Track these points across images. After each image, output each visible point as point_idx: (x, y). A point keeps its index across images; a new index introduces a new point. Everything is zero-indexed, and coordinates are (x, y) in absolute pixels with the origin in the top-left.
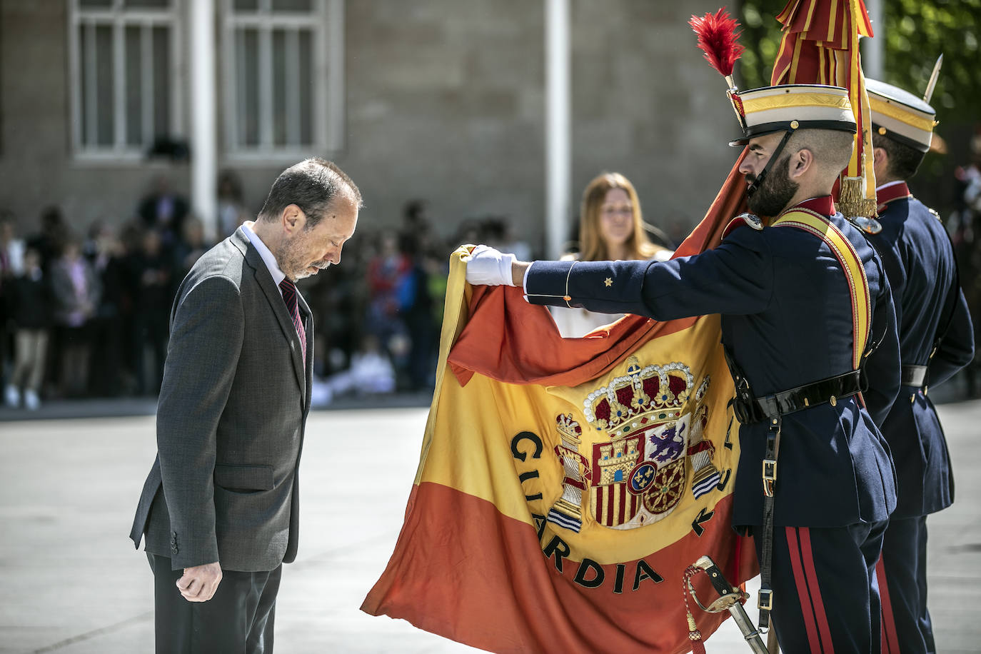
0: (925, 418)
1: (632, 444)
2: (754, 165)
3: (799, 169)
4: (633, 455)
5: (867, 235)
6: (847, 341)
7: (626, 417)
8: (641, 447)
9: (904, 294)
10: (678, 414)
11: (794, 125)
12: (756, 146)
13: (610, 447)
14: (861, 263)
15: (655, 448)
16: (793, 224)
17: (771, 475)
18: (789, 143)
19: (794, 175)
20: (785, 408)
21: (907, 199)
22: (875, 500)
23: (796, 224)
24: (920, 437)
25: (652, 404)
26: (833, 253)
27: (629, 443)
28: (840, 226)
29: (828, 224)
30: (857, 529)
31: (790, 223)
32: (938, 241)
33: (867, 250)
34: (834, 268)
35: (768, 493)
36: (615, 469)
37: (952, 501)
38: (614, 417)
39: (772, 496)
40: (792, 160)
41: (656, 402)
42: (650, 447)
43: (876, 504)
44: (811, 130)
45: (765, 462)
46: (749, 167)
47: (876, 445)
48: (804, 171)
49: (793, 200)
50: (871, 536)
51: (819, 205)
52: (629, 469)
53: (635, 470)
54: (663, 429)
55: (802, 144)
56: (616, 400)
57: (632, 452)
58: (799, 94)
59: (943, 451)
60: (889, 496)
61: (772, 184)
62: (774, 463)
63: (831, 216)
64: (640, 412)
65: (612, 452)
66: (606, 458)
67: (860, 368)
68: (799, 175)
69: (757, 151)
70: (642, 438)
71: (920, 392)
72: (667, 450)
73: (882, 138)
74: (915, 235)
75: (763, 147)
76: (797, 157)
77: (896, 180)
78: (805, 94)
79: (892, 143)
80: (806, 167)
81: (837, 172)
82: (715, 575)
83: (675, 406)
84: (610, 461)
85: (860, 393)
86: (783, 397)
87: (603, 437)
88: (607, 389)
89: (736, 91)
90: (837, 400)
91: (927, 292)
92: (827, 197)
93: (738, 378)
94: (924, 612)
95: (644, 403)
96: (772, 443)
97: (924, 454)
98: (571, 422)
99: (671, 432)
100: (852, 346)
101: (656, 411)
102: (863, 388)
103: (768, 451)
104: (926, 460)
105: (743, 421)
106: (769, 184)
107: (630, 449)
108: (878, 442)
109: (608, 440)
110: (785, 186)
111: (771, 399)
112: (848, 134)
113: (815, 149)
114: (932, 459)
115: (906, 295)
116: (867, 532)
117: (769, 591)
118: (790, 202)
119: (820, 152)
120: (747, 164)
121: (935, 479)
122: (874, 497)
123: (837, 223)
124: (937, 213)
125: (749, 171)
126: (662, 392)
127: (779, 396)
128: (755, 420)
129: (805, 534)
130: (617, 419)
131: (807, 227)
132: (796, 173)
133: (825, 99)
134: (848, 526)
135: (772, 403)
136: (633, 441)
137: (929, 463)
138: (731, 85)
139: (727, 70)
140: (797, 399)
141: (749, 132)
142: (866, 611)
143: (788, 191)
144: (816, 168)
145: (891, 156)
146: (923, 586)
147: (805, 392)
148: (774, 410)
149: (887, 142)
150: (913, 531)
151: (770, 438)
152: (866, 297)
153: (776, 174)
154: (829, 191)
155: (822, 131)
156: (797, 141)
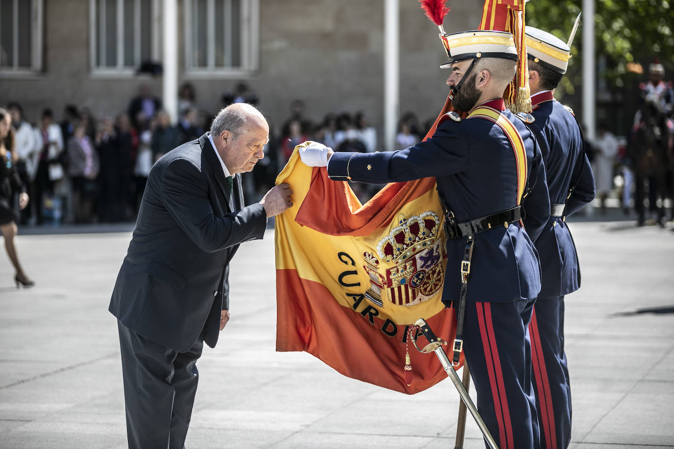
0: (562, 236)
1: (409, 264)
2: (455, 80)
3: (481, 82)
4: (411, 270)
5: (526, 123)
6: (515, 187)
7: (403, 251)
8: (414, 264)
9: (548, 159)
10: (433, 241)
11: (478, 55)
12: (456, 68)
14: (522, 141)
15: (423, 263)
16: (480, 116)
17: (467, 270)
18: (475, 66)
19: (479, 86)
20: (476, 230)
21: (552, 101)
22: (530, 286)
23: (482, 116)
24: (559, 248)
25: (417, 239)
27: (407, 264)
28: (509, 116)
31: (478, 116)
32: (570, 127)
33: (526, 132)
34: (506, 142)
35: (464, 281)
36: (400, 279)
37: (579, 287)
39: (466, 282)
40: (477, 77)
41: (419, 237)
42: (419, 263)
43: (530, 288)
44: (489, 58)
45: (463, 262)
46: (452, 81)
47: (531, 252)
48: (484, 84)
49: (479, 101)
50: (527, 307)
51: (495, 104)
52: (409, 277)
53: (413, 276)
54: (426, 251)
55: (484, 67)
57: (410, 268)
58: (482, 36)
59: (574, 256)
61: (466, 91)
62: (469, 263)
63: (502, 111)
64: (411, 245)
65: (398, 271)
66: (394, 274)
67: (520, 204)
68: (481, 86)
69: (457, 71)
70: (414, 260)
71: (560, 220)
72: (430, 261)
73: (536, 65)
74: (556, 124)
75: (460, 68)
76: (480, 75)
77: (545, 90)
79: (542, 67)
80: (485, 81)
81: (507, 84)
82: (426, 330)
83: (431, 237)
84: (397, 275)
85: (521, 220)
88: (389, 236)
89: (445, 35)
90: (508, 224)
91: (563, 159)
92: (500, 99)
93: (447, 211)
94: (562, 355)
95: (412, 240)
96: (468, 251)
97: (561, 258)
99: (431, 252)
100: (517, 191)
101: (419, 243)
102: (522, 216)
103: (466, 255)
104: (563, 262)
105: (450, 237)
106: (464, 91)
107: (408, 267)
108: (532, 249)
110: (474, 94)
111: (468, 223)
112: (512, 61)
113: (491, 70)
114: (567, 262)
115: (550, 160)
116: (525, 305)
117: (461, 341)
118: (476, 103)
119: (494, 72)
120: (451, 79)
121: (569, 274)
122: (530, 283)
123: (506, 114)
125: (452, 83)
126: (422, 231)
127: (473, 222)
128: (458, 237)
129: (488, 305)
130: (398, 252)
131: (488, 117)
132: (479, 84)
133: (498, 39)
134: (514, 301)
135: (469, 226)
136: (409, 262)
137: (565, 263)
138: (441, 31)
139: (439, 21)
140: (484, 224)
141: (452, 59)
142: (523, 353)
143: (476, 96)
144: (492, 82)
145: (541, 75)
146: (562, 338)
147: (488, 220)
148: (470, 231)
149: (539, 67)
150: (556, 305)
151: (466, 248)
152: (525, 159)
153: (468, 85)
154: (501, 96)
155: (496, 59)
156: (481, 65)
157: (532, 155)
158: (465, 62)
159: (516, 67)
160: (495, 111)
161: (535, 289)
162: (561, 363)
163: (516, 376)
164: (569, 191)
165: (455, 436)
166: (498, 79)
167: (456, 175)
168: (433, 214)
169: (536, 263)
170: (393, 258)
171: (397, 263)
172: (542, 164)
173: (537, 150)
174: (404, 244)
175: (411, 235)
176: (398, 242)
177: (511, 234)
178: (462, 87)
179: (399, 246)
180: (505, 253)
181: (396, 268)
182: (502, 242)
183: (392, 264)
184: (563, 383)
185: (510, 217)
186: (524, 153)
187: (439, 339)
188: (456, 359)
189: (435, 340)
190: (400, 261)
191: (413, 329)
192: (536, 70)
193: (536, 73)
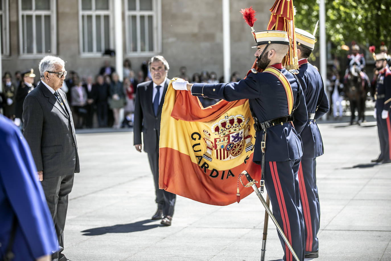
1: (226, 138)
2: (258, 53)
3: (271, 55)
6: (286, 106)
7: (224, 131)
8: (229, 139)
10: (240, 129)
11: (270, 42)
12: (259, 48)
13: (219, 139)
15: (233, 139)
16: (268, 71)
17: (264, 146)
19: (269, 57)
20: (267, 127)
21: (307, 64)
25: (232, 127)
27: (225, 138)
30: (290, 162)
33: (294, 79)
34: (279, 84)
35: (263, 152)
36: (221, 145)
37: (323, 153)
38: (220, 131)
39: (264, 152)
42: (231, 139)
43: (295, 154)
44: (275, 44)
45: (262, 142)
46: (257, 54)
47: (296, 137)
51: (277, 66)
52: (226, 145)
53: (227, 145)
54: (235, 133)
55: (272, 48)
56: (221, 126)
58: (272, 33)
59: (320, 139)
60: (300, 152)
64: (229, 129)
65: (220, 141)
66: (218, 142)
67: (291, 114)
68: (271, 57)
69: (259, 50)
72: (237, 139)
74: (309, 74)
76: (270, 52)
77: (303, 58)
78: (273, 33)
79: (302, 47)
80: (273, 55)
82: (248, 176)
83: (239, 127)
84: (220, 143)
87: (217, 136)
88: (218, 123)
90: (283, 124)
91: (313, 91)
92: (279, 63)
93: (254, 118)
95: (230, 127)
97: (314, 139)
98: (207, 132)
99: (238, 134)
100: (288, 107)
101: (232, 129)
102: (292, 120)
103: (263, 139)
105: (256, 130)
106: (263, 59)
109: (219, 137)
110: (267, 61)
111: (263, 123)
112: (286, 45)
113: (275, 49)
117: (264, 181)
119: (277, 50)
124: (316, 68)
125: (257, 55)
126: (235, 123)
127: (266, 123)
128: (260, 130)
129: (275, 163)
130: (222, 131)
131: (273, 73)
133: (279, 35)
135: (264, 125)
136: (226, 137)
137: (316, 142)
138: (253, 30)
139: (252, 25)
140: (271, 123)
141: (257, 44)
144: (276, 55)
145: (302, 51)
147: (273, 121)
149: (300, 47)
152: (291, 93)
153: (264, 57)
154: (281, 62)
155: (278, 44)
156: (270, 47)
158: (263, 45)
159: (288, 48)
163: (291, 197)
164: (317, 107)
166: (279, 54)
168: (242, 116)
170: (219, 134)
172: (303, 95)
173: (300, 88)
174: (225, 128)
175: (229, 124)
177: (284, 128)
178: (262, 57)
185: (284, 120)
186: (291, 89)
188: (262, 190)
189: (252, 181)
190: (222, 136)
192: (299, 49)
193: (299, 50)
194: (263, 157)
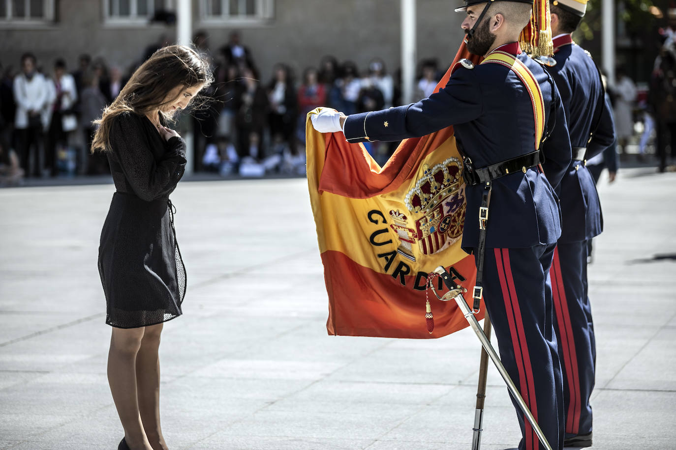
0: (585, 180)
1: (436, 212)
2: (469, 23)
3: (495, 26)
4: (438, 217)
6: (532, 132)
8: (441, 211)
9: (571, 103)
10: (457, 187)
12: (470, 12)
14: (538, 84)
15: (449, 208)
17: (485, 217)
18: (489, 10)
19: (493, 30)
20: (494, 175)
21: (571, 45)
22: (549, 231)
23: (495, 61)
24: (582, 191)
25: (442, 187)
26: (518, 78)
28: (524, 60)
29: (515, 59)
30: (537, 248)
31: (492, 61)
32: (590, 70)
33: (543, 76)
34: (519, 86)
35: (482, 228)
36: (429, 228)
37: (602, 231)
39: (484, 229)
40: (491, 21)
41: (444, 185)
42: (446, 209)
43: (549, 233)
44: (503, 2)
45: (481, 208)
46: (467, 25)
47: (551, 197)
48: (498, 27)
49: (493, 45)
50: (547, 252)
51: (510, 48)
52: (437, 225)
55: (498, 10)
59: (597, 200)
61: (480, 35)
63: (518, 55)
64: (437, 193)
66: (424, 224)
67: (539, 149)
68: (495, 30)
69: (471, 15)
71: (581, 164)
73: (555, 8)
74: (577, 67)
75: (474, 12)
76: (494, 19)
77: (563, 33)
79: (561, 10)
80: (499, 25)
81: (521, 28)
82: (446, 278)
83: (455, 183)
84: (426, 225)
85: (540, 165)
86: (494, 168)
90: (526, 169)
91: (584, 102)
92: (515, 43)
93: (464, 158)
94: (586, 301)
95: (438, 188)
96: (486, 198)
97: (585, 202)
100: (535, 135)
101: (444, 190)
102: (541, 161)
103: (484, 202)
104: (586, 206)
106: (478, 35)
107: (436, 215)
108: (552, 194)
109: (423, 216)
110: (488, 38)
111: (485, 169)
112: (527, 5)
113: (505, 14)
114: (590, 204)
116: (544, 250)
117: (481, 288)
118: (492, 48)
119: (509, 15)
120: (466, 23)
121: (592, 217)
122: (548, 229)
123: (521, 59)
124: (589, 53)
125: (467, 27)
126: (446, 178)
127: (490, 168)
128: (476, 183)
129: (506, 251)
130: (425, 202)
131: (502, 62)
132: (493, 28)
134: (532, 247)
135: (486, 173)
136: (436, 210)
137: (588, 207)
140: (502, 169)
141: (467, 3)
142: (542, 298)
143: (490, 40)
144: (506, 25)
145: (560, 18)
146: (585, 283)
147: (506, 165)
148: (487, 177)
149: (558, 10)
150: (579, 250)
151: (485, 194)
152: (542, 104)
153: (482, 29)
154: (517, 39)
155: (509, 2)
156: (493, 9)
157: (550, 98)
158: (479, 6)
159: (531, 10)
160: (509, 56)
161: (555, 233)
162: (584, 308)
163: (537, 321)
164: (590, 136)
165: (478, 384)
166: (513, 23)
167: (472, 122)
168: (455, 160)
169: (555, 208)
170: (422, 209)
171: (425, 212)
172: (562, 108)
173: (555, 93)
174: (430, 193)
175: (436, 184)
176: (424, 192)
177: (529, 179)
178: (477, 31)
179: (425, 196)
180: (524, 198)
181: (424, 219)
182: (520, 187)
183: (421, 214)
184: (586, 327)
185: (529, 162)
186: (540, 97)
187: (459, 286)
188: (477, 306)
189: (455, 288)
190: (428, 210)
191: (432, 276)
192: (555, 13)
193: (555, 15)
194: (482, 237)
